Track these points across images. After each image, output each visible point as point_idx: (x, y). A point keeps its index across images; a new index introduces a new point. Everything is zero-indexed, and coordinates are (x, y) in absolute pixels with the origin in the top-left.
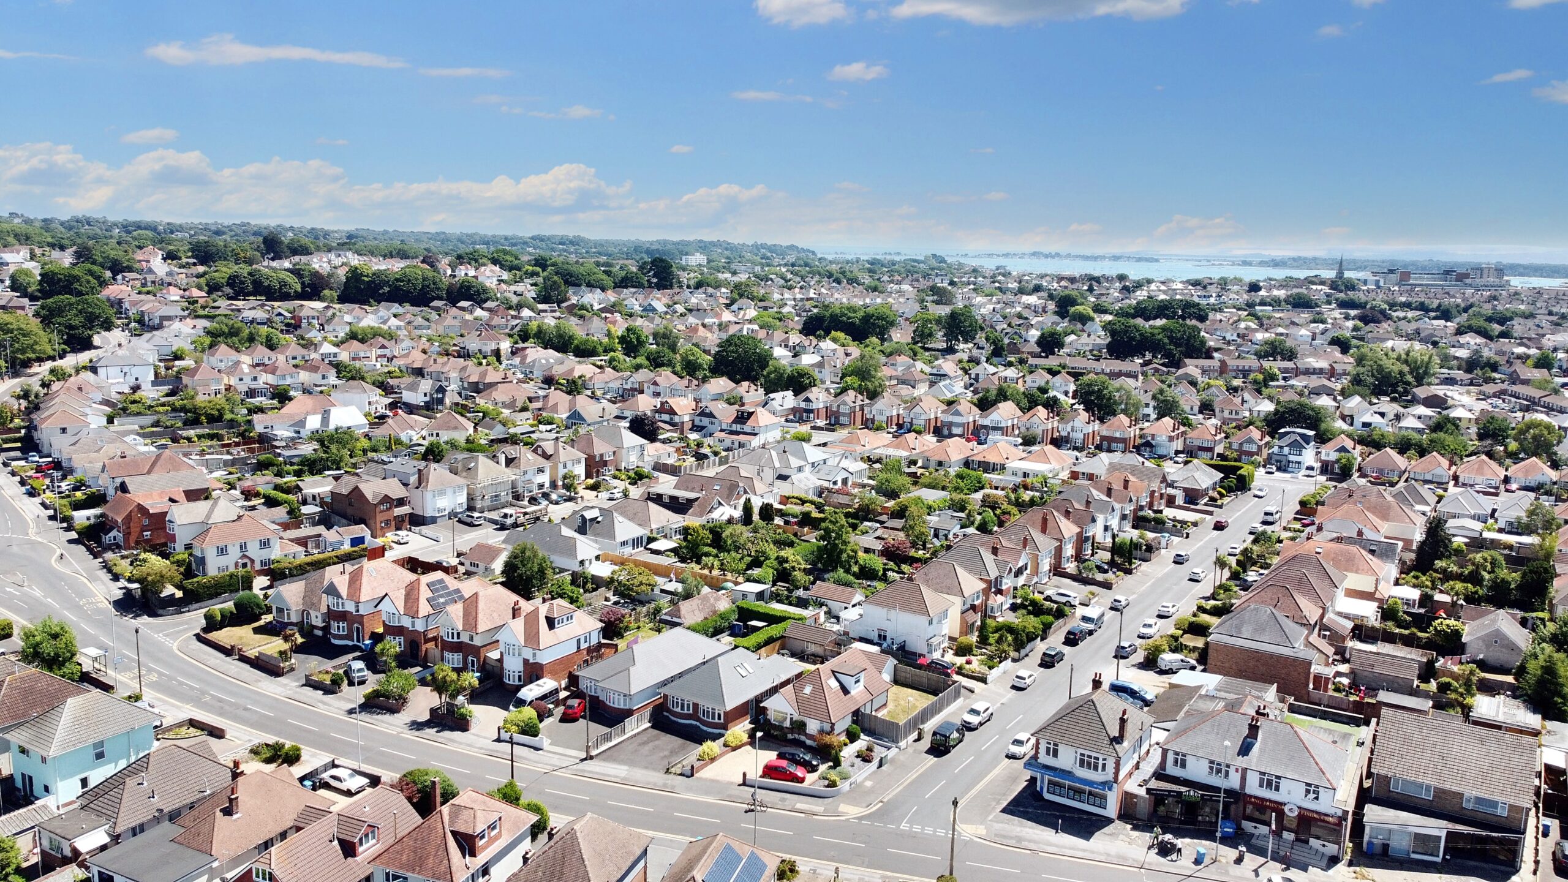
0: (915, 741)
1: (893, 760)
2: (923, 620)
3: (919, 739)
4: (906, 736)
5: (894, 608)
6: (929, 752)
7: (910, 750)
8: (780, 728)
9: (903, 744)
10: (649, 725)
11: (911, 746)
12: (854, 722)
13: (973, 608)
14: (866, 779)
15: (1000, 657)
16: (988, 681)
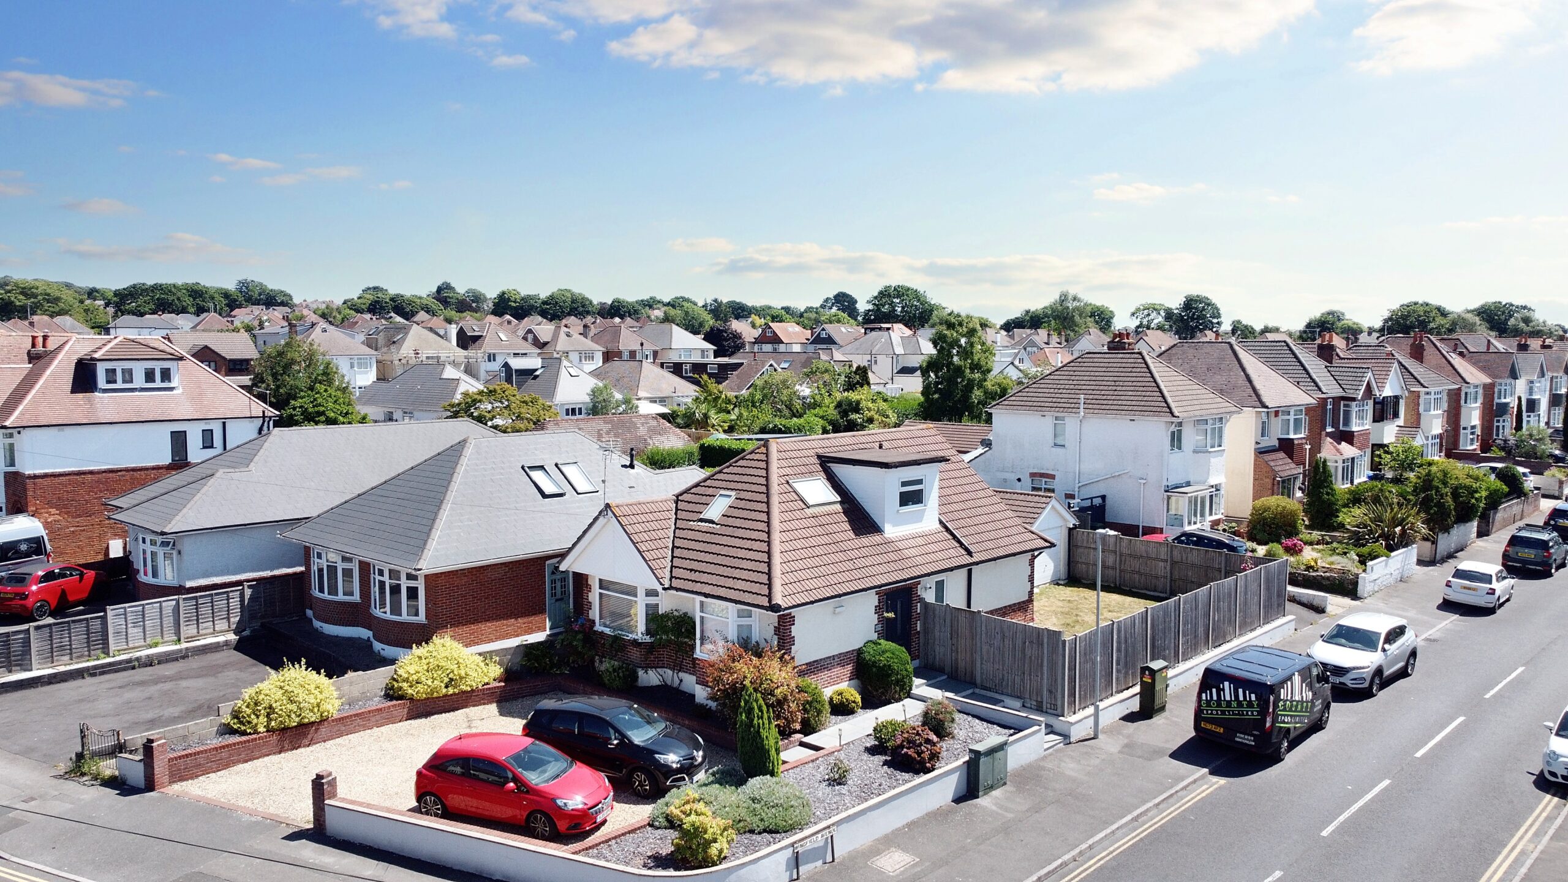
0: (1130, 718)
1: (1031, 776)
2: (1156, 430)
3: (1149, 708)
4: (1090, 696)
5: (1073, 408)
6: (1186, 753)
7: (1108, 745)
8: (618, 645)
9: (1079, 721)
10: (232, 637)
11: (1111, 730)
12: (889, 630)
13: (1287, 446)
14: (890, 841)
15: (1387, 537)
16: (1362, 589)
